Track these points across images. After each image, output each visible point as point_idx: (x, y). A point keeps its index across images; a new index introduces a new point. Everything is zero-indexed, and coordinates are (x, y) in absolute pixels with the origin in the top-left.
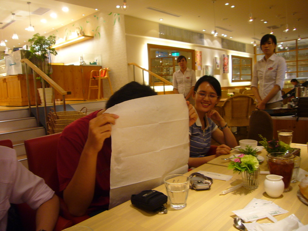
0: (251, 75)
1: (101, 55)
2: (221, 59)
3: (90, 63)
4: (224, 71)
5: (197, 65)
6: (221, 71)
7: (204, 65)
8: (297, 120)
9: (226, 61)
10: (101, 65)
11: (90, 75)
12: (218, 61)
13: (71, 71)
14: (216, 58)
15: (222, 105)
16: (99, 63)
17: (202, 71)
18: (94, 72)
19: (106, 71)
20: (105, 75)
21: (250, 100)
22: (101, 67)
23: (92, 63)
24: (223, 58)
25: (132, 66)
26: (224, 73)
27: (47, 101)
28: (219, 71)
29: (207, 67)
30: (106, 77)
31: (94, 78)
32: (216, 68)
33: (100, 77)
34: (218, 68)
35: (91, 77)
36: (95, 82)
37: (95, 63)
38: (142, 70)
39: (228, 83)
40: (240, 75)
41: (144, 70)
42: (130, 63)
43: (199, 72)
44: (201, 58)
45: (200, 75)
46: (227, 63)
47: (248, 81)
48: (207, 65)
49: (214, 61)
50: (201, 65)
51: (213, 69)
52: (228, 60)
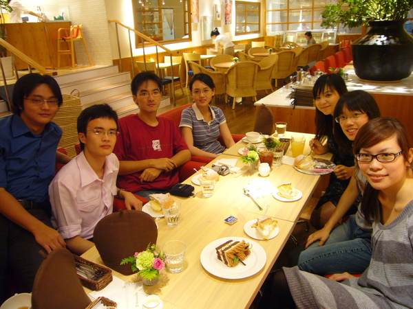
0: (259, 24)
1: (69, 7)
2: (222, 6)
3: (55, 18)
4: (226, 21)
5: (193, 17)
6: (223, 23)
7: (201, 15)
9: (228, 8)
10: (69, 20)
11: (57, 35)
12: (219, 9)
13: (31, 31)
14: (216, 5)
15: (226, 73)
16: (67, 18)
17: (199, 24)
18: (62, 31)
19: (78, 29)
20: (77, 35)
22: (70, 23)
23: (57, 17)
24: (224, 4)
25: (114, 24)
26: (226, 24)
27: (6, 75)
28: (220, 21)
29: (205, 18)
30: (79, 37)
31: (63, 39)
32: (216, 18)
33: (71, 38)
34: (219, 19)
35: (59, 38)
36: (66, 45)
37: (61, 18)
38: (127, 30)
39: (231, 37)
40: (246, 24)
41: (129, 29)
42: (112, 19)
43: (196, 25)
44: (198, 7)
45: (196, 30)
46: (230, 12)
47: (255, 32)
48: (205, 15)
49: (214, 9)
50: (198, 16)
51: (212, 20)
52: (231, 6)
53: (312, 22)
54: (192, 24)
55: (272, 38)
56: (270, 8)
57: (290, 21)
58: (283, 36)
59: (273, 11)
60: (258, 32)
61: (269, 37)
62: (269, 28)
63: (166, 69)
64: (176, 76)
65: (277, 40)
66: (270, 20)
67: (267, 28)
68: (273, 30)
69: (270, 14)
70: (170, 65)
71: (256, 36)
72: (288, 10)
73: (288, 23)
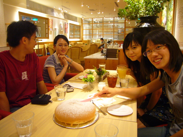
0: (80, 35)
4: (65, 32)
5: (50, 28)
7: (54, 28)
8: (106, 59)
12: (62, 26)
14: (61, 24)
17: (53, 31)
21: (81, 49)
24: (65, 24)
26: (65, 33)
28: (62, 31)
29: (56, 29)
32: (61, 30)
34: (62, 30)
40: (74, 35)
42: (7, 23)
43: (51, 32)
44: (52, 24)
45: (51, 34)
46: (67, 28)
47: (78, 38)
48: (55, 28)
49: (60, 26)
50: (52, 27)
51: (59, 30)
52: (67, 25)
53: (103, 35)
54: (49, 31)
55: (86, 41)
56: (85, 29)
57: (93, 34)
58: (90, 40)
59: (86, 29)
60: (80, 38)
61: (84, 41)
62: (84, 37)
63: (35, 50)
64: (40, 54)
65: (88, 42)
66: (84, 33)
67: (83, 37)
68: (86, 38)
69: (85, 31)
70: (37, 48)
71: (78, 40)
72: (92, 29)
73: (93, 35)
